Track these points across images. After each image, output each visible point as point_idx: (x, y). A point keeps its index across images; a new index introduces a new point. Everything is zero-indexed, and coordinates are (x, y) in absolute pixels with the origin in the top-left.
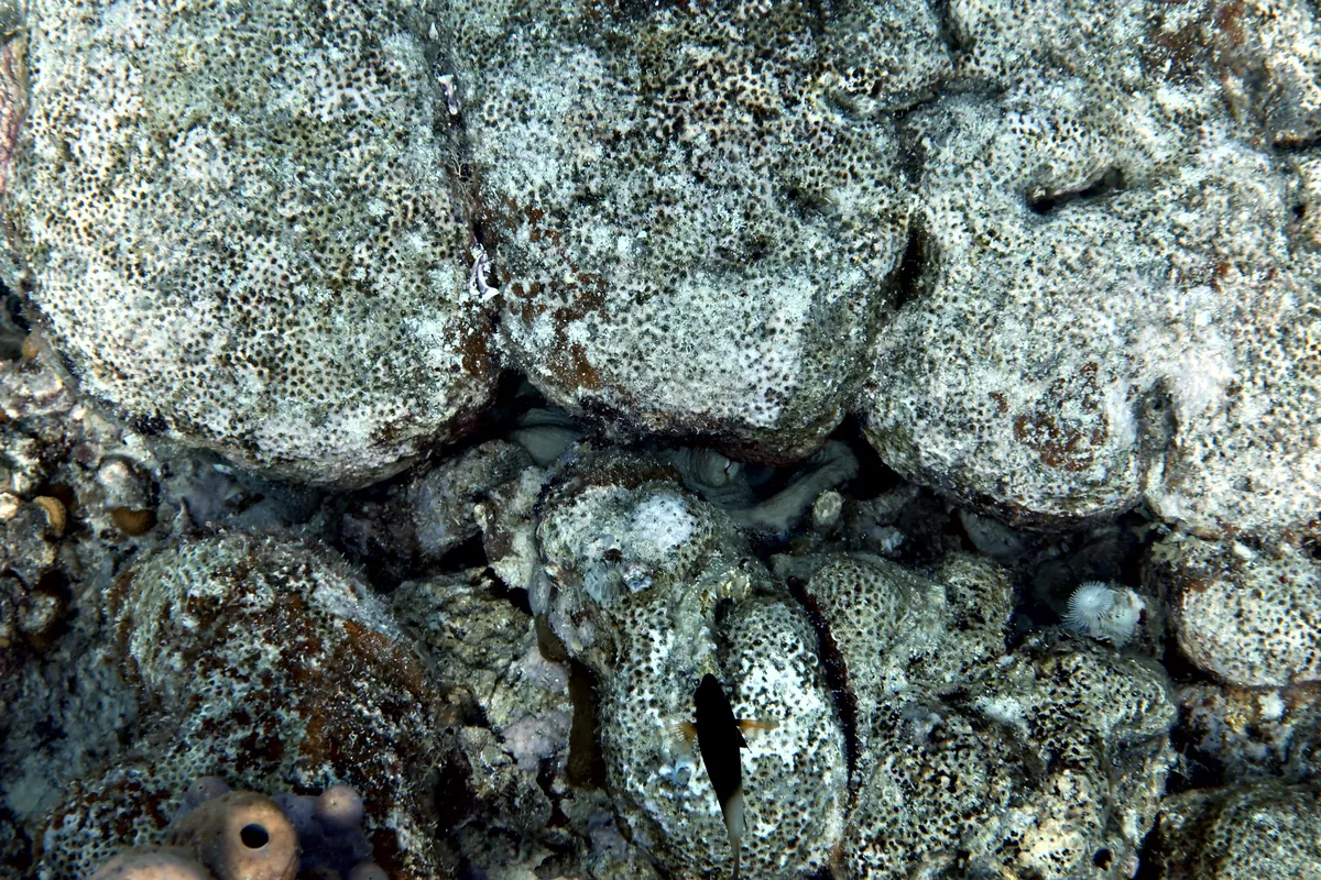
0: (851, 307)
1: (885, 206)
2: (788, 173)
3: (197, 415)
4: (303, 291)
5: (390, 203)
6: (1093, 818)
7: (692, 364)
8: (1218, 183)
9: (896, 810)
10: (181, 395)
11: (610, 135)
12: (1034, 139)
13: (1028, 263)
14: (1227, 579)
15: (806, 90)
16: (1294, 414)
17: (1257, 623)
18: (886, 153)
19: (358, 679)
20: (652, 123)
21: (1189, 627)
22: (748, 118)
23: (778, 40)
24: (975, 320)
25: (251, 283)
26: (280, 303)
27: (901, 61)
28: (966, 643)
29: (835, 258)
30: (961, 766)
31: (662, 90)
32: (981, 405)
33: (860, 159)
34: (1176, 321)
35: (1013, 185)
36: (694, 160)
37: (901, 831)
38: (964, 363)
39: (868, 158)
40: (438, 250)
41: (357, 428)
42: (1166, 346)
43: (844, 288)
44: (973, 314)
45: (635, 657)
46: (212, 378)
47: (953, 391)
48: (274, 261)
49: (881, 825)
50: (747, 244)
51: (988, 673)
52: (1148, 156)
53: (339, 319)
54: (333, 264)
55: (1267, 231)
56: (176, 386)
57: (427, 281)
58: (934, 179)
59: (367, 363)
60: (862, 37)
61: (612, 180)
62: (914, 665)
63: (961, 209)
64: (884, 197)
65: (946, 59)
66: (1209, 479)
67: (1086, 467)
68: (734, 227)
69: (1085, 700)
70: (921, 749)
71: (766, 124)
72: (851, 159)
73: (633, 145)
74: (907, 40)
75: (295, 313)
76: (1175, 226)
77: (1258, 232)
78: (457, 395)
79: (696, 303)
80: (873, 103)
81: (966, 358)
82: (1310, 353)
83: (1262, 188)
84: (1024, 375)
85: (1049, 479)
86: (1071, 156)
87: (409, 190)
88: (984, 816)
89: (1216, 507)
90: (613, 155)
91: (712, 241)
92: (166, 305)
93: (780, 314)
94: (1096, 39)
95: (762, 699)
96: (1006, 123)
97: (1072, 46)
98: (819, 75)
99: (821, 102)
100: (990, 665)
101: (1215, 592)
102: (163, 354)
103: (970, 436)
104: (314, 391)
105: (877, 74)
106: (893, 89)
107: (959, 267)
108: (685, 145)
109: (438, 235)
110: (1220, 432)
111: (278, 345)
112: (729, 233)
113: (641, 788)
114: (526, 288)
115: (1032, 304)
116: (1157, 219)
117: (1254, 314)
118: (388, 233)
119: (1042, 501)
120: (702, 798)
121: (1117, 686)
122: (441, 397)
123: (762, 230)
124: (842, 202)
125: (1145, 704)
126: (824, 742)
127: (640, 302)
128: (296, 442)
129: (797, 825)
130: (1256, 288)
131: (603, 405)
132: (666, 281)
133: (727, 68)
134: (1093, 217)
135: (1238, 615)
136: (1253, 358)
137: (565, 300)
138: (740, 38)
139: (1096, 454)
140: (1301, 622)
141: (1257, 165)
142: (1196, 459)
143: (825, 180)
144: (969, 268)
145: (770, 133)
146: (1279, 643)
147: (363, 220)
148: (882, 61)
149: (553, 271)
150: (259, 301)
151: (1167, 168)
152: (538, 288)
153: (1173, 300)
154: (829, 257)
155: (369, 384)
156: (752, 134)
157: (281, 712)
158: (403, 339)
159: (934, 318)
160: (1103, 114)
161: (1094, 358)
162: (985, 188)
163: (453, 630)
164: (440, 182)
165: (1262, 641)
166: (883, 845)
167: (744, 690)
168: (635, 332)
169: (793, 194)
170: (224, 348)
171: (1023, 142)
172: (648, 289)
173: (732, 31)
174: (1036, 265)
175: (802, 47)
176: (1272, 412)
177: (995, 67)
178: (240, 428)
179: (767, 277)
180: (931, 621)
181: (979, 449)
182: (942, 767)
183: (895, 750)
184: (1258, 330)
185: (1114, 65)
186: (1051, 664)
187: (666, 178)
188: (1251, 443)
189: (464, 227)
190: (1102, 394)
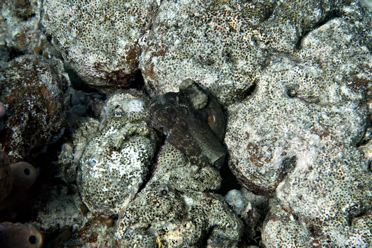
0: (224, 90)
1: (250, 71)
2: (230, 48)
3: (58, 37)
4: (98, 15)
5: (132, 6)
6: (190, 238)
7: (176, 82)
8: (341, 115)
9: (141, 205)
10: (57, 30)
11: (192, 15)
12: (299, 76)
13: (276, 104)
14: (282, 222)
15: (248, 31)
16: (324, 185)
17: (282, 236)
18: (259, 58)
19: (33, 95)
20: (204, 17)
21: (266, 230)
22: (228, 29)
23: (249, 16)
24: (254, 111)
25: (87, 8)
26: (91, 16)
27: (278, 40)
28: (192, 182)
29: (228, 75)
30: (164, 203)
31: (211, 11)
32: (243, 134)
33: (250, 55)
34: (305, 140)
35: (286, 84)
36: (208, 31)
37: (139, 211)
38: (245, 121)
39: (253, 56)
40: (136, 24)
41: (92, 59)
42: (298, 145)
43: (225, 84)
44: (254, 109)
45: (104, 130)
46: (66, 28)
47: (238, 127)
48: (96, 5)
49: (135, 207)
50: (208, 60)
51: (193, 193)
52: (328, 99)
53: (102, 27)
54: (109, 13)
55: (347, 135)
56: (57, 27)
57: (129, 30)
58: (266, 71)
59: (102, 42)
60: (272, 28)
61: (185, 25)
62: (174, 178)
63: (269, 82)
64: (250, 68)
65: (292, 48)
66: (292, 190)
67: (260, 166)
68: (206, 52)
69: (211, 211)
70: (158, 194)
71: (232, 32)
72: (248, 54)
73: (196, 20)
74: (284, 36)
75: (93, 20)
76: (321, 117)
77: (344, 133)
78: (121, 65)
79: (186, 66)
80: (265, 46)
81: (246, 120)
82: (338, 172)
83: (353, 124)
84: (257, 132)
85: (250, 166)
86: (306, 86)
87: (138, 5)
88: (161, 219)
89: (290, 199)
90: (189, 19)
91: (199, 53)
92: (66, 4)
93: (205, 81)
94: (335, 65)
95: (125, 156)
96: (294, 68)
97: (327, 62)
98: (254, 30)
99: (250, 37)
100: (195, 192)
101: (276, 223)
102: (59, 17)
103: (236, 142)
104: (86, 44)
105: (270, 39)
106: (272, 46)
107: (259, 97)
108: (208, 26)
109: (138, 21)
110: (301, 179)
111: (84, 26)
112: (205, 53)
113: (83, 162)
114: (150, 43)
115: (271, 115)
116: (318, 113)
117: (328, 152)
118: (126, 13)
119: (246, 172)
120: (94, 172)
121: (223, 215)
122: (116, 63)
123: (214, 58)
124: (240, 64)
125: (228, 225)
126: (134, 177)
127: (173, 59)
128: (77, 56)
129: (114, 194)
130: (333, 145)
131: (152, 85)
132: (182, 57)
133: (231, 14)
134: (301, 103)
135: (278, 232)
136: (321, 163)
137: (156, 50)
138: (240, 10)
139: (265, 165)
140: (293, 243)
141: (357, 119)
142: (291, 183)
143: (239, 56)
144: (261, 98)
145: (231, 35)
146: (285, 245)
147: (123, 6)
148: (273, 37)
149: (158, 41)
150: (87, 13)
151: (331, 105)
152: (152, 44)
153: (307, 134)
154: (226, 74)
155: (100, 48)
156: (226, 33)
157: (7, 88)
158: (114, 41)
159: (245, 106)
160: (323, 82)
161: (277, 137)
162: (277, 80)
163: (86, 127)
164: (148, 8)
165: (281, 242)
166: (132, 212)
167: (122, 151)
168: (168, 66)
169: (228, 55)
170: (72, 21)
171: (296, 75)
172: (177, 57)
173: (239, 7)
174: (278, 106)
175: (254, 21)
176: (318, 181)
177: (303, 56)
178: (66, 46)
179: (208, 70)
180: (187, 171)
181: (236, 148)
182: (159, 201)
183: (151, 190)
184: (327, 157)
185: (335, 74)
186: (210, 198)
187: (198, 31)
188: (308, 186)
189: (147, 24)
190: (275, 148)
